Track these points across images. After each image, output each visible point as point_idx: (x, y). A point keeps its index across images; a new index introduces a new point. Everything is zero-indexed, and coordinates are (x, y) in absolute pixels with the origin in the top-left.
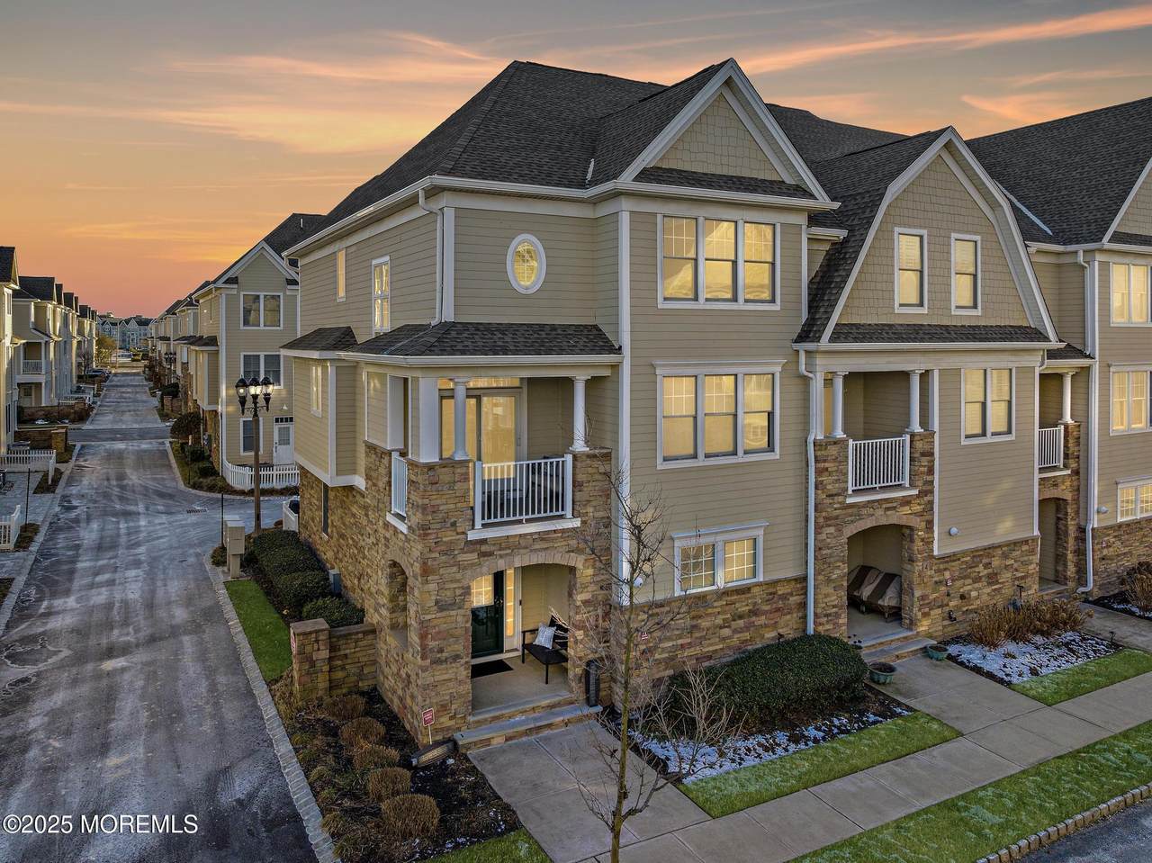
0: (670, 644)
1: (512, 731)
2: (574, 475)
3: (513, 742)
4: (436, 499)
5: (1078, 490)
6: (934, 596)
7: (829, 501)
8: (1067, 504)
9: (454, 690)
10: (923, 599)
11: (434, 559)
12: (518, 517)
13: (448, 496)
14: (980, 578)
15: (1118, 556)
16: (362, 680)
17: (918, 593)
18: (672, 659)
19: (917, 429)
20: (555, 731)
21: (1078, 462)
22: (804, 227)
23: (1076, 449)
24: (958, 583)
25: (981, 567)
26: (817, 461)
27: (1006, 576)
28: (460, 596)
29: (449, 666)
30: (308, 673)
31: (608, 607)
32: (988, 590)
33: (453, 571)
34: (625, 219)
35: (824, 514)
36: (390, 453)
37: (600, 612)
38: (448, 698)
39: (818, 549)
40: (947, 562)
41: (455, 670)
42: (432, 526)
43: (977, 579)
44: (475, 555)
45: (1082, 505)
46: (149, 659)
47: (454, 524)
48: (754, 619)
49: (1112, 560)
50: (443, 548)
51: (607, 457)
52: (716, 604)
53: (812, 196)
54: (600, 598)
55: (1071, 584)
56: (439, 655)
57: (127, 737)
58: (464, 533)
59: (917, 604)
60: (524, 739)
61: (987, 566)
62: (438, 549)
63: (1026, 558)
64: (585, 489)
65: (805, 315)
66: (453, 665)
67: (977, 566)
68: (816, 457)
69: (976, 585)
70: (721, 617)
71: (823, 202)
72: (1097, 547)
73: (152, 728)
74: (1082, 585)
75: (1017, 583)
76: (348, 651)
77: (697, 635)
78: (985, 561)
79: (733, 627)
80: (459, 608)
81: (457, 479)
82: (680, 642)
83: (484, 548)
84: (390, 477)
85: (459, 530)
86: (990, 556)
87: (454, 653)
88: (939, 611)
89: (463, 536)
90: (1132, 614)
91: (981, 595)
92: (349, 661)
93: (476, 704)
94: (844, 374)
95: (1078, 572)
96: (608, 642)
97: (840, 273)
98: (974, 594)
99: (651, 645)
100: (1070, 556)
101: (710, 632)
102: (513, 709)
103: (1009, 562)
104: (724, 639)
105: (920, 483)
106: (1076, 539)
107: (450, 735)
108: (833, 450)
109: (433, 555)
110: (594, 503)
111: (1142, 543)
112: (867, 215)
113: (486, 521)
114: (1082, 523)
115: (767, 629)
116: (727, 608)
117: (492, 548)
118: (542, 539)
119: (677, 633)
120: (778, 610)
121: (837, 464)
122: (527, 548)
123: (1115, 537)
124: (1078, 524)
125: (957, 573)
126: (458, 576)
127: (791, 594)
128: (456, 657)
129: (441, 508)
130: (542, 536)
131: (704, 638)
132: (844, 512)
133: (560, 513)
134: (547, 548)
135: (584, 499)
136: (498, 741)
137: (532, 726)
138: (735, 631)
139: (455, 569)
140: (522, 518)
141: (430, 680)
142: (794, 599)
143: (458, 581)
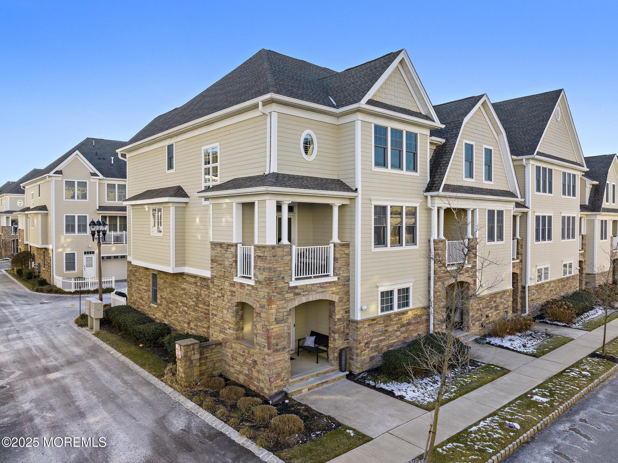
0: (376, 339)
1: (310, 385)
2: (334, 254)
3: (312, 390)
4: (275, 264)
5: (522, 269)
6: (477, 315)
7: (439, 269)
8: (518, 275)
9: (283, 366)
10: (472, 317)
11: (275, 296)
12: (310, 275)
13: (280, 263)
14: (493, 307)
15: (537, 299)
16: (214, 370)
17: (471, 314)
18: (377, 346)
19: (470, 236)
20: (330, 385)
21: (522, 256)
22: (428, 136)
23: (521, 250)
24: (485, 310)
25: (493, 303)
26: (435, 250)
27: (501, 307)
28: (286, 316)
29: (281, 353)
30: (189, 367)
31: (348, 322)
32: (495, 313)
33: (283, 303)
34: (359, 125)
35: (438, 275)
36: (236, 245)
37: (345, 324)
38: (280, 370)
39: (435, 292)
40: (481, 300)
41: (283, 355)
42: (274, 279)
43: (491, 309)
44: (292, 295)
45: (523, 276)
46: (74, 372)
47: (283, 278)
48: (409, 327)
49: (534, 301)
50: (279, 290)
51: (347, 245)
52: (394, 320)
53: (433, 121)
54: (345, 317)
55: (519, 312)
56: (276, 347)
57: (91, 408)
58: (287, 283)
59: (470, 320)
60: (316, 389)
61: (495, 302)
62: (276, 291)
63: (508, 299)
64: (339, 262)
65: (429, 179)
66: (283, 352)
67: (491, 302)
68: (434, 248)
69: (491, 311)
70: (396, 326)
71: (438, 124)
72: (530, 295)
73: (104, 403)
74: (523, 313)
75: (505, 310)
76: (207, 355)
77: (387, 335)
78: (494, 299)
79: (401, 331)
80: (286, 322)
81: (284, 254)
82: (380, 338)
83: (297, 291)
84: (237, 258)
85: (286, 281)
86: (496, 297)
87: (283, 346)
88: (478, 323)
89: (287, 284)
90: (547, 323)
91: (494, 316)
92: (209, 360)
93: (293, 373)
94: (444, 208)
95: (522, 307)
96: (348, 340)
97: (445, 159)
98: (490, 315)
99: (369, 340)
100: (519, 300)
101: (392, 333)
102: (309, 375)
103: (503, 300)
104: (397, 337)
105: (472, 262)
106: (521, 291)
107: (281, 389)
108: (441, 244)
109: (274, 294)
110: (342, 269)
111: (544, 293)
112: (454, 132)
113: (297, 277)
114: (524, 284)
115: (414, 332)
116: (399, 321)
117: (300, 291)
118: (321, 287)
119: (379, 333)
120: (418, 322)
121: (442, 252)
122: (314, 291)
123: (536, 290)
124: (522, 285)
125: (484, 305)
126: (285, 305)
127: (423, 315)
128: (284, 348)
129: (278, 269)
130: (321, 285)
131: (390, 336)
132: (445, 275)
133: (328, 274)
134: (323, 291)
135: (339, 267)
136: (305, 391)
137: (319, 382)
138: (402, 333)
139: (284, 302)
140: (311, 276)
141: (272, 361)
142: (424, 317)
143: (285, 308)
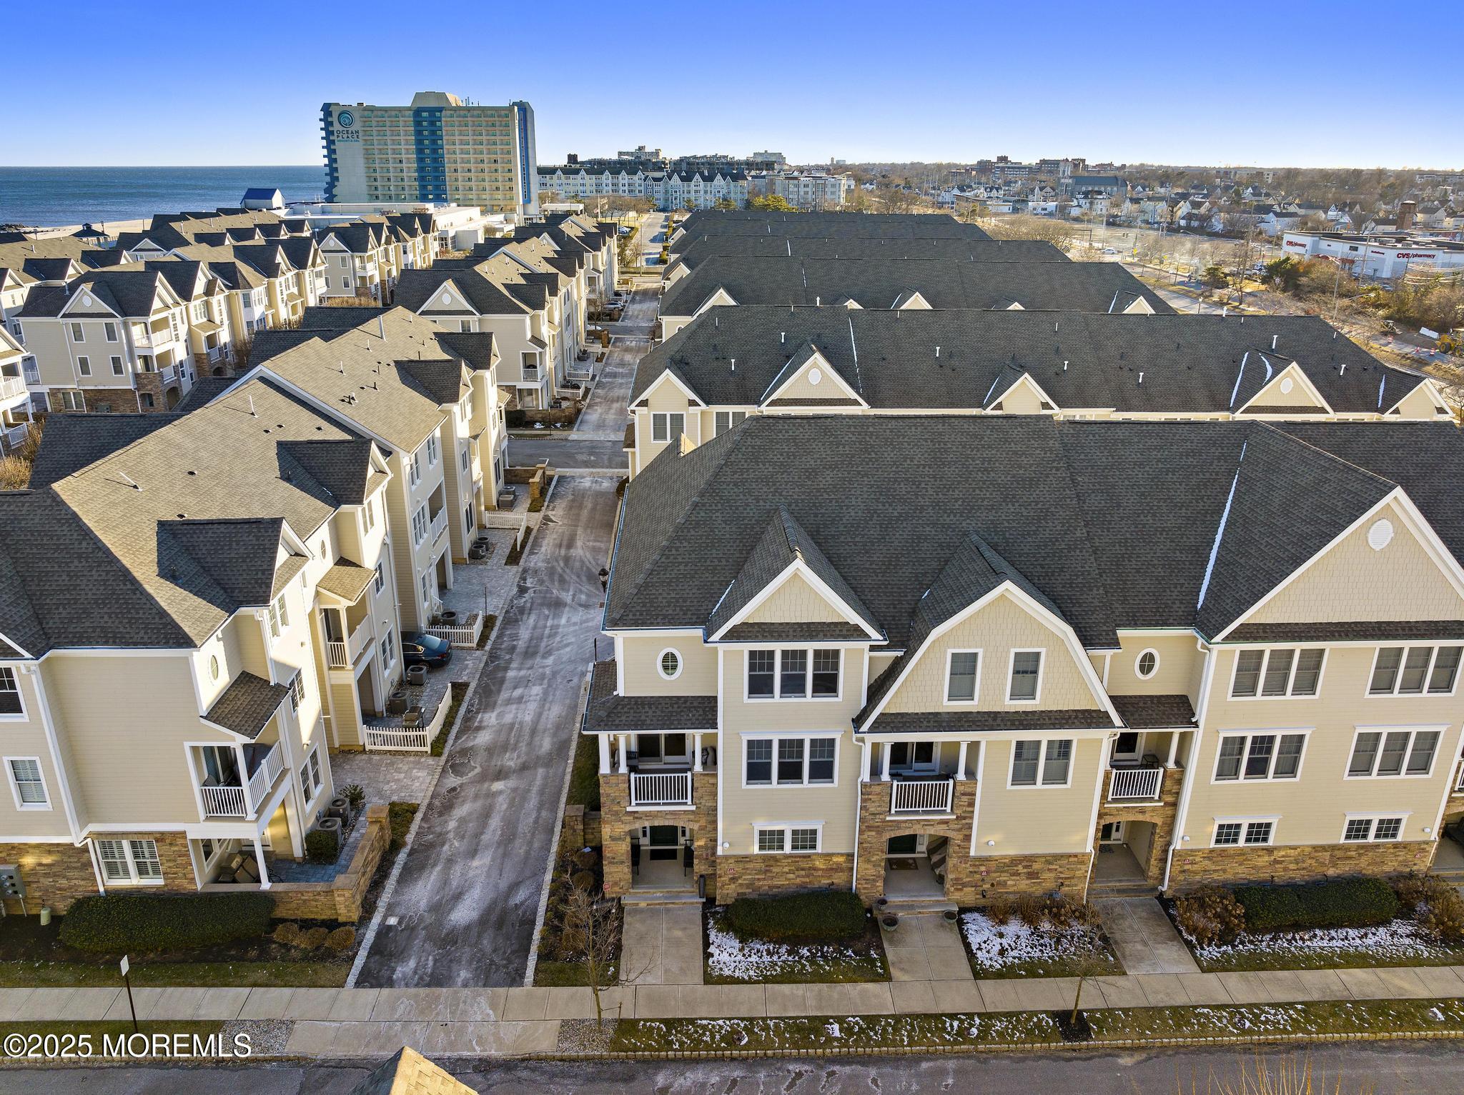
0: (751, 876)
1: (651, 902)
2: (693, 783)
4: (608, 790)
5: (1173, 817)
7: (871, 817)
8: (1157, 826)
9: (621, 876)
10: (955, 880)
13: (615, 790)
14: (1019, 873)
15: (1204, 871)
17: (951, 876)
18: (751, 884)
19: (961, 777)
20: (676, 906)
22: (866, 649)
23: (1176, 787)
26: (862, 794)
27: (1047, 875)
28: (623, 835)
30: (572, 834)
31: (714, 850)
32: (1027, 881)
35: (866, 824)
37: (709, 852)
38: (618, 879)
40: (985, 860)
43: (1016, 874)
44: (631, 818)
47: (618, 803)
48: (813, 871)
49: (1196, 873)
50: (613, 813)
52: (783, 860)
54: (709, 845)
55: (1152, 882)
57: (487, 847)
59: (950, 883)
60: (657, 907)
61: (1027, 866)
62: (610, 813)
64: (699, 790)
65: (864, 704)
67: (1015, 866)
68: (862, 791)
69: (1014, 877)
70: (787, 867)
72: (1175, 862)
73: (499, 844)
74: (1162, 885)
75: (1060, 880)
77: (769, 874)
79: (796, 874)
80: (623, 841)
81: (620, 782)
82: (757, 876)
83: (637, 815)
85: (623, 805)
86: (1032, 861)
88: (971, 889)
89: (624, 809)
91: (1019, 884)
94: (891, 743)
96: (714, 867)
98: (1011, 882)
99: (738, 875)
100: (1154, 863)
101: (779, 874)
102: (657, 890)
103: (1054, 866)
104: (789, 879)
105: (960, 811)
107: (619, 896)
108: (877, 788)
109: (608, 816)
110: (704, 798)
113: (638, 802)
114: (1166, 844)
115: (823, 878)
116: (792, 863)
117: (641, 815)
118: (673, 814)
119: (755, 871)
120: (832, 869)
121: (880, 797)
122: (662, 817)
123: (1204, 858)
127: (843, 862)
129: (611, 795)
131: (774, 876)
132: (885, 824)
133: (684, 801)
134: (675, 818)
135: (699, 795)
136: (642, 905)
137: (663, 901)
138: (798, 876)
139: (620, 823)
140: (660, 802)
141: (608, 871)
142: (843, 865)
